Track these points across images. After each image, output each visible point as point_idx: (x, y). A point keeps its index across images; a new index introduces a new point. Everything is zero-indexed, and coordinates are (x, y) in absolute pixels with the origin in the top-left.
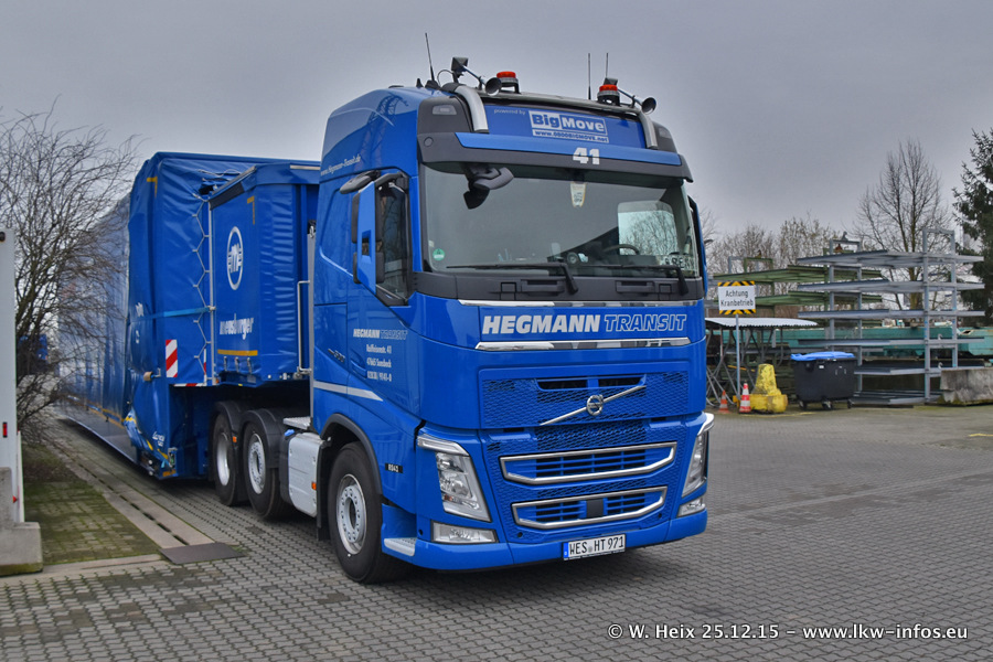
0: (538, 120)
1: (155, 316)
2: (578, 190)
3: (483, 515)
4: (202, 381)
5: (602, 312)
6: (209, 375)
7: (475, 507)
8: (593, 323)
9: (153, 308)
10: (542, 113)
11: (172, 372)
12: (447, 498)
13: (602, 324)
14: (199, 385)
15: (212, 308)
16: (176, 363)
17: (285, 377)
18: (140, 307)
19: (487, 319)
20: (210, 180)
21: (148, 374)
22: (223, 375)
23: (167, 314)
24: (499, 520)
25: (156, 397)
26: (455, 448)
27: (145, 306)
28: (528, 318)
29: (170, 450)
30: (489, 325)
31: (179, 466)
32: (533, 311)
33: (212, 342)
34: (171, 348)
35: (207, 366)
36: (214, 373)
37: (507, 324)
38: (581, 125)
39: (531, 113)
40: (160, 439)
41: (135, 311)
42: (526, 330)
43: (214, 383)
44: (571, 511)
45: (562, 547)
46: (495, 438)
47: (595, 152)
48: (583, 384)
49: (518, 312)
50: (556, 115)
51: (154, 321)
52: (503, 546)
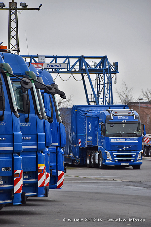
0: (119, 117)
1: (77, 135)
2: (124, 125)
3: (111, 160)
4: (85, 146)
5: (126, 138)
6: (86, 146)
7: (110, 158)
8: (124, 140)
9: (76, 133)
10: (120, 116)
11: (80, 145)
12: (108, 157)
13: (126, 140)
14: (84, 147)
15: (87, 134)
16: (80, 143)
17: (96, 145)
18: (74, 133)
19: (112, 139)
20: (86, 112)
21: (75, 145)
22: (88, 145)
23: (79, 135)
24: (113, 160)
25: (77, 149)
26: (108, 152)
27: (75, 133)
28: (116, 139)
29: (79, 158)
30: (112, 140)
31: (80, 162)
32: (117, 138)
33: (86, 140)
34: (80, 141)
35: (86, 144)
36: (87, 145)
37: (114, 140)
38: (125, 117)
39: (119, 116)
40: (77, 157)
41: (73, 134)
42: (116, 140)
43: (87, 147)
44: (122, 160)
45: (121, 164)
46: (113, 151)
47: (125, 121)
48: (123, 146)
49: (115, 138)
50: (122, 116)
51: (77, 136)
52: (113, 163)
